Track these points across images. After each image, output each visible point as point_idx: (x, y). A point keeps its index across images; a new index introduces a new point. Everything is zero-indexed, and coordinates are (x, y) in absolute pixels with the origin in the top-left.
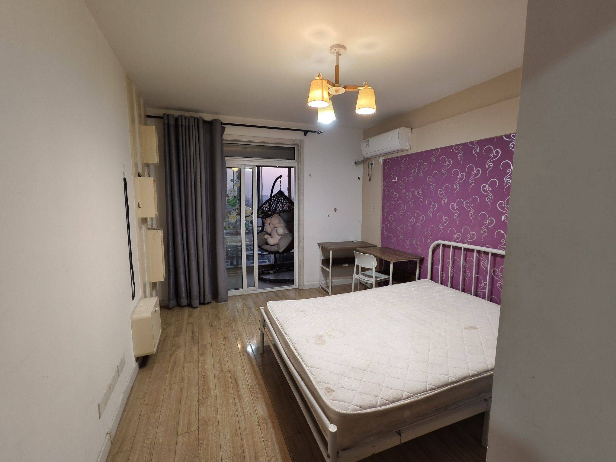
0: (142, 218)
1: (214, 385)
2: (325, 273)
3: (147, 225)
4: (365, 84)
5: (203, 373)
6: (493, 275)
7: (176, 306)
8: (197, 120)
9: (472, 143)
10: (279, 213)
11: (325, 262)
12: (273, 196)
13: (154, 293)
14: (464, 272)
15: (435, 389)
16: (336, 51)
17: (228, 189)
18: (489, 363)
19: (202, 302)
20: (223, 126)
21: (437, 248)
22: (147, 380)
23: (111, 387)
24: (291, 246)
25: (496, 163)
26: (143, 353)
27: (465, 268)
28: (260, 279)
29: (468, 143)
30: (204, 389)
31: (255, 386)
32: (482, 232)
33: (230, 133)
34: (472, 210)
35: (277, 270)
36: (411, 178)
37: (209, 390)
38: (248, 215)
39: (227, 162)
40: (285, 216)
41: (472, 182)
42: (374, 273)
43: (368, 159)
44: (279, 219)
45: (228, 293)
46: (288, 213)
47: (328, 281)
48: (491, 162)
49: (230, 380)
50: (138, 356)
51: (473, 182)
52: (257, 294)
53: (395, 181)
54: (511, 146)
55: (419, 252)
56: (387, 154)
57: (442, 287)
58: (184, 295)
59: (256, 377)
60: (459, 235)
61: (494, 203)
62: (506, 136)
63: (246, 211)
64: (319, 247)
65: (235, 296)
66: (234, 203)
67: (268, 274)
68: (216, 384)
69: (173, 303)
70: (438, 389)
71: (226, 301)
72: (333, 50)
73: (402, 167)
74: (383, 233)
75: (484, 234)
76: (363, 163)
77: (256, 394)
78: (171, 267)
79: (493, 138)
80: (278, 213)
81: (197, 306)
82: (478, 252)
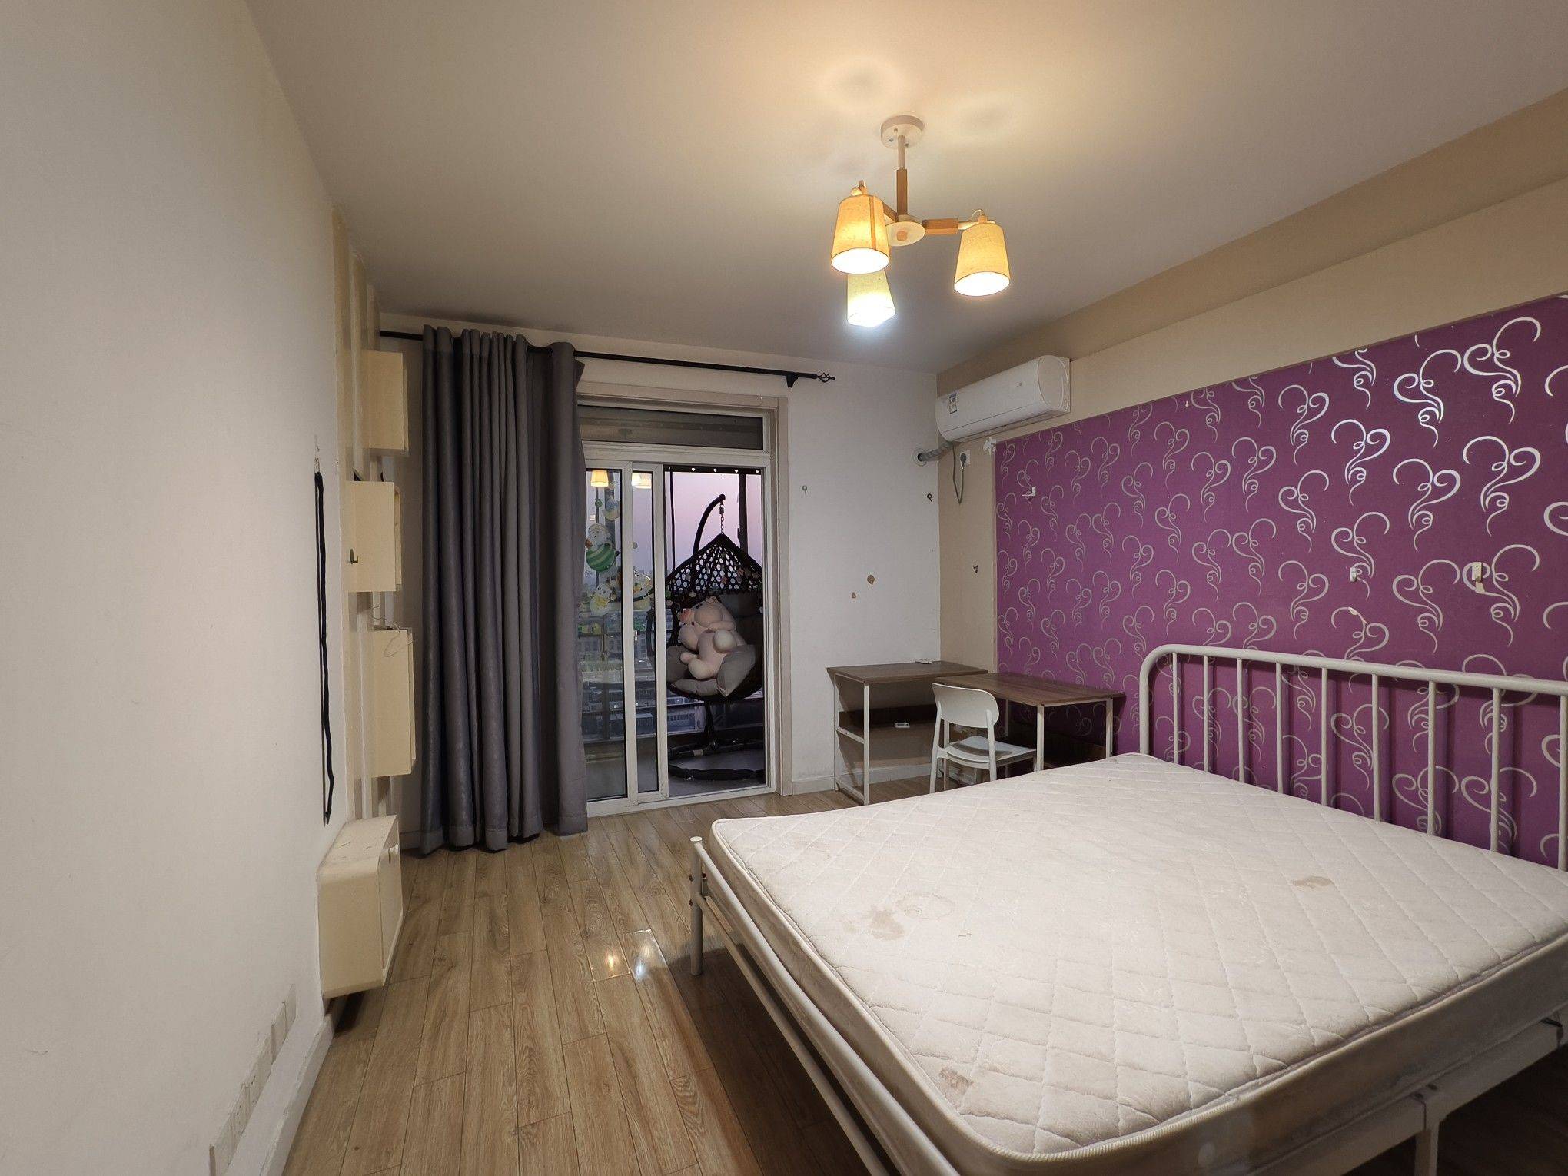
0: (357, 593)
1: (563, 1078)
2: (850, 751)
3: (370, 618)
4: (978, 215)
5: (527, 1043)
6: (1335, 731)
7: (441, 847)
8: (512, 345)
9: (1242, 382)
10: (718, 595)
11: (850, 719)
12: (699, 549)
13: (382, 808)
14: (1248, 727)
15: (1280, 1068)
16: (899, 134)
17: (588, 526)
18: (1412, 981)
19: (516, 834)
20: (578, 358)
21: (1162, 667)
22: (359, 1069)
23: (252, 1092)
24: (755, 678)
25: (1319, 431)
26: (346, 985)
27: (1250, 718)
28: (674, 773)
29: (1231, 381)
30: (531, 1093)
31: (685, 1077)
32: (1293, 614)
33: (597, 380)
34: (1257, 557)
35: (712, 747)
36: (1076, 486)
37: (547, 1093)
38: (642, 594)
39: (586, 454)
40: (735, 602)
41: (1250, 483)
42: (991, 743)
43: (953, 445)
44: (721, 611)
45: (589, 810)
46: (739, 594)
47: (857, 771)
48: (1302, 427)
49: (609, 1059)
50: (332, 996)
51: (1254, 483)
52: (665, 811)
53: (1031, 498)
54: (1357, 382)
55: (1110, 679)
56: (1007, 427)
57: (1186, 770)
58: (464, 814)
59: (689, 1049)
60: (1223, 627)
61: (1322, 535)
62: (1340, 357)
63: (636, 584)
64: (832, 679)
65: (606, 817)
66: (602, 563)
67: (691, 757)
68: (569, 1076)
69: (434, 838)
70: (1289, 1069)
71: (582, 831)
72: (890, 132)
73: (1049, 459)
74: (1001, 637)
75: (1298, 619)
76: (939, 458)
77: (695, 1103)
78: (432, 736)
79: (1303, 366)
80: (715, 594)
81: (504, 847)
82: (1287, 669)
